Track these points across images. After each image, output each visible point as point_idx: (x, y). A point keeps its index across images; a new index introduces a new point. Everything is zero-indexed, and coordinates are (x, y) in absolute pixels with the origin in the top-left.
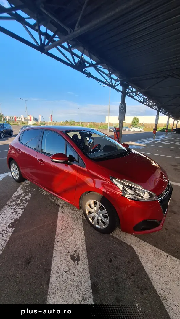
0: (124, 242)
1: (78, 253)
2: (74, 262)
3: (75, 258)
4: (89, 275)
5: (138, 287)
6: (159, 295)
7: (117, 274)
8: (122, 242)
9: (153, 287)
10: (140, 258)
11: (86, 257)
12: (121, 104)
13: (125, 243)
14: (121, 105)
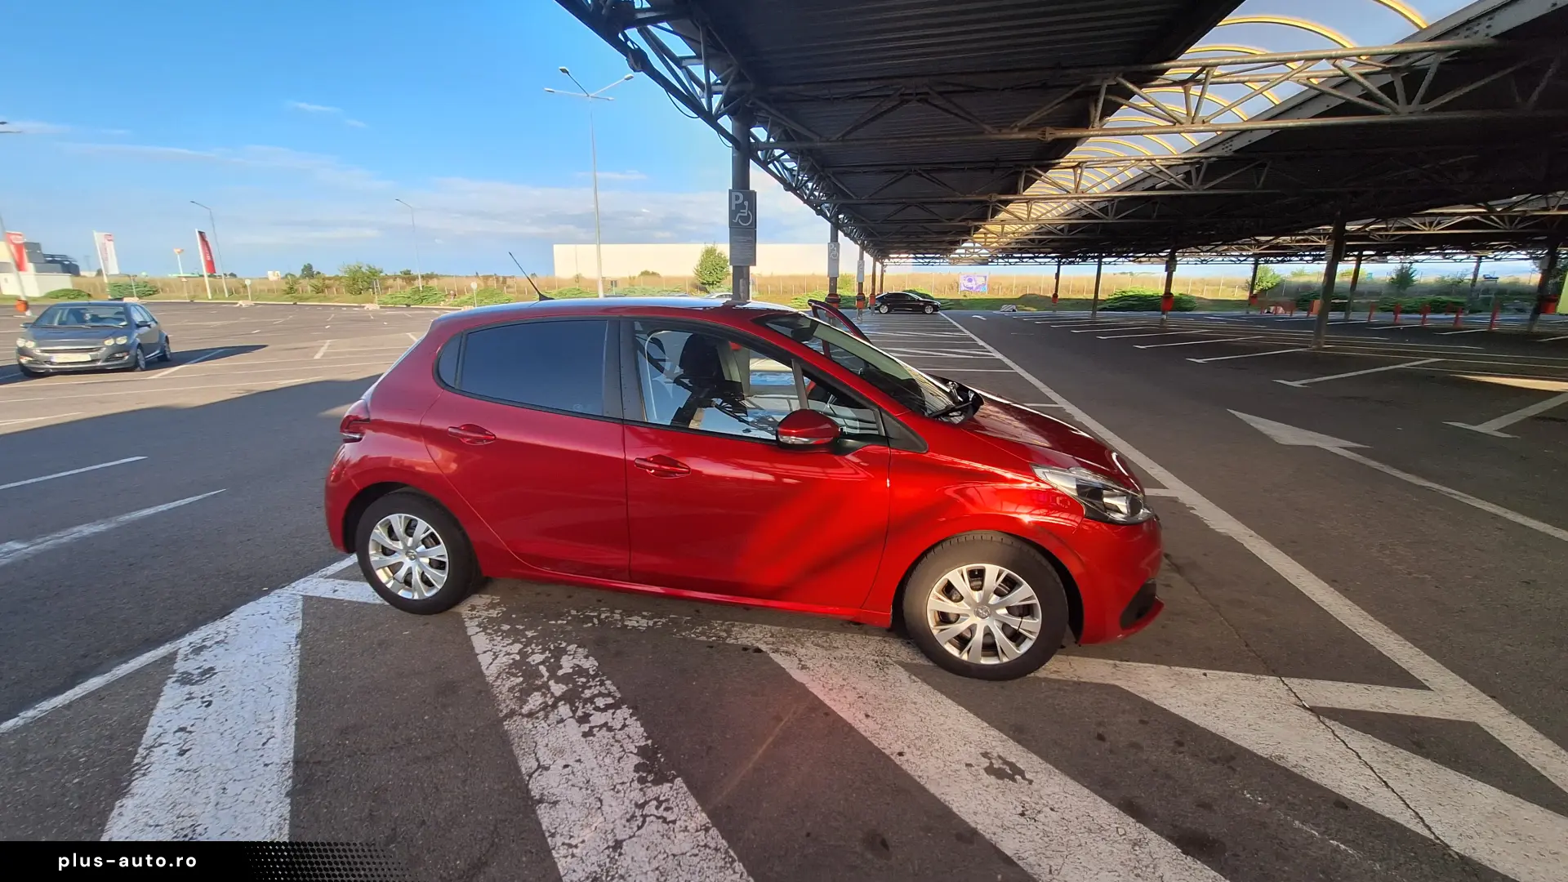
0: (1082, 680)
1: (1000, 757)
2: (1014, 780)
3: (1006, 772)
4: (1086, 791)
5: (1215, 762)
6: (1266, 756)
7: (1145, 757)
8: (1079, 683)
9: (1240, 748)
10: (1156, 702)
11: (1030, 755)
12: (734, 194)
13: (1085, 682)
14: (737, 198)
